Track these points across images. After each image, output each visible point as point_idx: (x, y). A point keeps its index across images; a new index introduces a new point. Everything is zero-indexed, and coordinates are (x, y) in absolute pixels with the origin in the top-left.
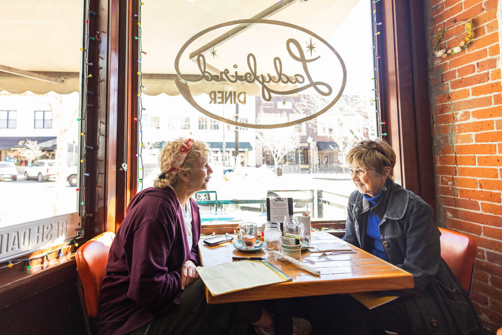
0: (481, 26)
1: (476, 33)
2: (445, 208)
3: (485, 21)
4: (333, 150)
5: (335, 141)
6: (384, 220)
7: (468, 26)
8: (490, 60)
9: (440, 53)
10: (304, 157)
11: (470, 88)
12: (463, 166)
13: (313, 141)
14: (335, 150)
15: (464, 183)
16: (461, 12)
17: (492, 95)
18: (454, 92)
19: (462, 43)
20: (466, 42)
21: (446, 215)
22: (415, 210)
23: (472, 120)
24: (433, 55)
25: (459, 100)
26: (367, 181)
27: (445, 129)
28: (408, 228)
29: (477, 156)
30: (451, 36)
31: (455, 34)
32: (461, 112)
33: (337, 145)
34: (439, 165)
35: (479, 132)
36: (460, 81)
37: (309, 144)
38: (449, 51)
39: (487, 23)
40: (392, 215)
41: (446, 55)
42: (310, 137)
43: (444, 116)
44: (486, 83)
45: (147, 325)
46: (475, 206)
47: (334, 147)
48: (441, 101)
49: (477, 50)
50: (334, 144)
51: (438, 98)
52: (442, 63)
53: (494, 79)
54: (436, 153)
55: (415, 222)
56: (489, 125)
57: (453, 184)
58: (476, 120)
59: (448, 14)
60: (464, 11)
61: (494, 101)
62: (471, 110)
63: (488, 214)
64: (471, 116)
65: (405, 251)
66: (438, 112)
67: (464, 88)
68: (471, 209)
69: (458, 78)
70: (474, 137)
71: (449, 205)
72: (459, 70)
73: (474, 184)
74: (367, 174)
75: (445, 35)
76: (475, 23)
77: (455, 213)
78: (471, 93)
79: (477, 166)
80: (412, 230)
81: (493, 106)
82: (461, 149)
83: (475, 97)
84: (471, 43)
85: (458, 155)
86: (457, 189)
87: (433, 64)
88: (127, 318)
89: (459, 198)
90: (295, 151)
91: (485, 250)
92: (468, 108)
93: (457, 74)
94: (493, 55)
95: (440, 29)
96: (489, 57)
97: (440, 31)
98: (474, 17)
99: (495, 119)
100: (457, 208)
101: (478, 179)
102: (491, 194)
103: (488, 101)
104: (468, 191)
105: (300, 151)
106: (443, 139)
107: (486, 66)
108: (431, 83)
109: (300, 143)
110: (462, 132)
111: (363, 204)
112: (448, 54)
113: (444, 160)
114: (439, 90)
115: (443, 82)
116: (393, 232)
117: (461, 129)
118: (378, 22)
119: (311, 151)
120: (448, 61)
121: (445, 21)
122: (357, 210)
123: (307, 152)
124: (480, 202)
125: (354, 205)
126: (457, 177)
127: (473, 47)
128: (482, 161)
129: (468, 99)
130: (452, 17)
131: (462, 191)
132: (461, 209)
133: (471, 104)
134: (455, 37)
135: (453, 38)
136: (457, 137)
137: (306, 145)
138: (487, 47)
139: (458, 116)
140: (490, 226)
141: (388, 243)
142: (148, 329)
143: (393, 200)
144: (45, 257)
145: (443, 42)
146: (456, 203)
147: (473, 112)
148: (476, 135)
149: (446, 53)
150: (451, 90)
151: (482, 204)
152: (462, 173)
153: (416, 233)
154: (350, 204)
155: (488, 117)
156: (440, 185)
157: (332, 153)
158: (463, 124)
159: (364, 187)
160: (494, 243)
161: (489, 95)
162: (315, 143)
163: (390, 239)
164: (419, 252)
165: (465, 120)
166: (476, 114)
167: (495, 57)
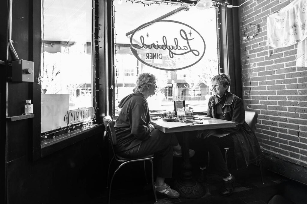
0: (261, 28)
1: (259, 30)
2: (246, 105)
3: (262, 26)
4: (186, 88)
5: (187, 82)
6: (224, 106)
7: (256, 27)
8: (264, 42)
9: (245, 38)
10: (170, 92)
11: (256, 53)
12: (253, 86)
13: (175, 82)
14: (187, 87)
15: (253, 93)
16: (254, 21)
17: (264, 56)
18: (250, 55)
19: (254, 35)
20: (255, 34)
21: (246, 108)
22: (236, 101)
23: (257, 67)
24: (242, 39)
25: (252, 59)
26: (218, 89)
27: (246, 71)
28: (233, 108)
29: (259, 81)
30: (249, 31)
31: (251, 30)
32: (253, 64)
33: (188, 85)
34: (244, 86)
35: (260, 72)
36: (253, 50)
37: (172, 85)
38: (249, 38)
39: (263, 27)
40: (227, 104)
41: (247, 39)
42: (173, 80)
43: (246, 65)
44: (262, 52)
45: (139, 145)
46: (258, 102)
47: (186, 86)
48: (245, 59)
49: (259, 38)
50: (186, 84)
51: (244, 58)
52: (246, 42)
53: (265, 50)
54: (243, 81)
55: (236, 105)
56: (263, 69)
57: (249, 94)
58: (258, 67)
59: (248, 21)
60: (254, 20)
61: (265, 59)
62: (257, 63)
63: (263, 105)
64: (257, 65)
65: (232, 117)
66: (244, 63)
67: (254, 53)
68: (256, 104)
69: (252, 49)
70: (257, 74)
71: (248, 103)
72: (252, 46)
73: (257, 93)
74: (219, 87)
75: (247, 30)
76: (259, 26)
77: (250, 106)
78: (257, 55)
79: (259, 86)
80: (235, 109)
81: (265, 61)
82: (253, 79)
83: (258, 57)
84: (257, 35)
85: (251, 82)
86: (251, 96)
87: (242, 43)
88: (130, 143)
89: (252, 100)
90: (164, 88)
91: (261, 120)
92: (256, 62)
93: (251, 47)
94: (265, 40)
95: (245, 28)
96: (263, 41)
97: (245, 29)
98: (258, 24)
99: (265, 66)
100: (251, 104)
101: (259, 91)
102: (264, 97)
103: (263, 59)
104: (255, 96)
105: (167, 88)
106: (245, 75)
107: (263, 44)
108: (241, 51)
109: (168, 84)
110: (253, 72)
111: (216, 101)
112: (248, 39)
113: (246, 84)
114: (244, 54)
115: (246, 50)
116: (228, 110)
117: (253, 71)
118: (219, 23)
119: (174, 88)
120: (248, 42)
121: (247, 24)
122: (213, 103)
123: (171, 89)
124: (259, 100)
125: (212, 102)
126: (251, 91)
127: (258, 36)
128: (261, 84)
129: (256, 58)
130: (250, 23)
131: (253, 97)
132: (252, 104)
133: (257, 60)
134: (251, 31)
135: (250, 32)
136: (251, 74)
137: (171, 85)
138: (263, 37)
139: (252, 65)
140: (263, 110)
141: (226, 115)
142: (140, 146)
143: (228, 98)
144: (87, 124)
145: (246, 33)
146: (250, 102)
147: (258, 64)
148: (259, 73)
149: (247, 38)
150: (249, 54)
151: (260, 101)
152: (253, 89)
153: (237, 110)
154: (209, 102)
155: (263, 65)
156: (244, 95)
157: (186, 90)
158: (253, 69)
159: (216, 92)
160: (265, 116)
161: (263, 56)
162: (176, 84)
163: (227, 113)
164: (237, 117)
165: (254, 67)
166: (259, 64)
167: (266, 41)
